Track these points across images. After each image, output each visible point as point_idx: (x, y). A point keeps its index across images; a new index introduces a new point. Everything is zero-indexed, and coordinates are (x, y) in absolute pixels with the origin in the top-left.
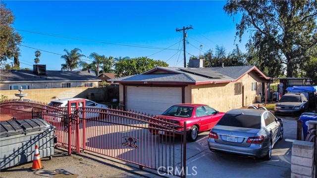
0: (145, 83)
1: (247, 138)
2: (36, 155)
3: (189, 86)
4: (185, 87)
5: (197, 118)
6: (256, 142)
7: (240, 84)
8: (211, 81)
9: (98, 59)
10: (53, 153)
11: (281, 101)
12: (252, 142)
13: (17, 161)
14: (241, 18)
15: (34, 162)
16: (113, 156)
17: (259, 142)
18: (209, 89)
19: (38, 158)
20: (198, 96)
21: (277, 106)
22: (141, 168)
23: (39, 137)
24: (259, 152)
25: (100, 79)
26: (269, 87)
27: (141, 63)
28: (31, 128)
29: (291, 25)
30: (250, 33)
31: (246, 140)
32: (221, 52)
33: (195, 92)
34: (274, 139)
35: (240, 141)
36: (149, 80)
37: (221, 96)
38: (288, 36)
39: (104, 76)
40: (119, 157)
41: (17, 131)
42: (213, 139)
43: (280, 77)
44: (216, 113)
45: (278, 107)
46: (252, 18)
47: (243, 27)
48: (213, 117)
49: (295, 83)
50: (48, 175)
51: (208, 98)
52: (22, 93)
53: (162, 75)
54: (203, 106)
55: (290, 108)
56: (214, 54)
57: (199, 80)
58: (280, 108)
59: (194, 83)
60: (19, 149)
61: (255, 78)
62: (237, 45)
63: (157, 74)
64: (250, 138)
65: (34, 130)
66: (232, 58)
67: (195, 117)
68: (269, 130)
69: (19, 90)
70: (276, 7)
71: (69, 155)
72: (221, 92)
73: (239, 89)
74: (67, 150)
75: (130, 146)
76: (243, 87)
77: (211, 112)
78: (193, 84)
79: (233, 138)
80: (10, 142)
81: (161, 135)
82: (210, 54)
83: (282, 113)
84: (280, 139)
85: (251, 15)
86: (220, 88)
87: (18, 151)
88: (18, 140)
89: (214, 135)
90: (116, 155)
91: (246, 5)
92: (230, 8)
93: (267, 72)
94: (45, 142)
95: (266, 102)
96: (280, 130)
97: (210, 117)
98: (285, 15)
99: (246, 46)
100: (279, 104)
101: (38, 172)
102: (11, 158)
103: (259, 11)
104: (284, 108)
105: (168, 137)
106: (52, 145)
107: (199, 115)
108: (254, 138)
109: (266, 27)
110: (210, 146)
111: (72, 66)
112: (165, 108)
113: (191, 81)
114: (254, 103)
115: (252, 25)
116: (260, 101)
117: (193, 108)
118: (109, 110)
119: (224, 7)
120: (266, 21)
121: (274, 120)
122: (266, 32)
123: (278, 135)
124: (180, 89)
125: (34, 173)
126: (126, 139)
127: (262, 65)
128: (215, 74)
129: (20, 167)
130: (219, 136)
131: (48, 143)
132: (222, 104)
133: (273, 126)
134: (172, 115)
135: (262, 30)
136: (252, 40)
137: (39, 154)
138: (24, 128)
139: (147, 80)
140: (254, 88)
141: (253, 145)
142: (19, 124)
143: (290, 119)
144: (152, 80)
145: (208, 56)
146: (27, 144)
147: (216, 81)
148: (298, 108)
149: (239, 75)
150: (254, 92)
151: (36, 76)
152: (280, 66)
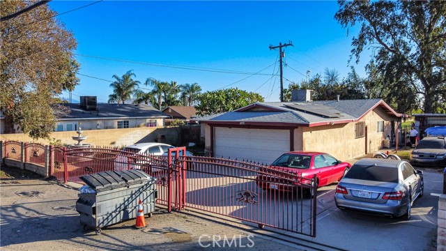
0: (241, 123)
1: (382, 193)
2: (139, 211)
3: (300, 128)
4: (295, 129)
5: (316, 169)
6: (393, 198)
7: (362, 124)
8: (328, 121)
9: (160, 87)
10: (153, 210)
11: (418, 147)
12: (389, 198)
13: (118, 219)
14: (360, 29)
15: (138, 219)
16: (225, 214)
17: (397, 198)
18: (324, 132)
19: (142, 215)
20: (312, 142)
21: (413, 153)
22: (260, 227)
23: (140, 191)
24: (398, 209)
25: (166, 115)
26: (400, 127)
27: (231, 96)
28: (133, 181)
29: (431, 39)
30: (371, 50)
31: (381, 196)
32: (332, 77)
33: (307, 136)
34: (414, 195)
35: (375, 196)
36: (247, 120)
37: (339, 140)
38: (426, 55)
39: (170, 111)
40: (232, 215)
41: (120, 183)
42: (341, 195)
43: (414, 113)
44: (337, 163)
45: (414, 156)
46: (375, 30)
47: (363, 42)
48: (335, 168)
49: (436, 122)
50: (158, 233)
51: (323, 143)
52: (81, 136)
53: (263, 113)
54: (322, 155)
55: (431, 156)
56: (323, 81)
57: (313, 120)
58: (417, 156)
59: (308, 125)
60: (121, 205)
61: (381, 115)
62: (352, 67)
63: (255, 112)
64: (386, 193)
65: (135, 183)
66: (348, 87)
67: (313, 168)
68: (408, 185)
69: (78, 132)
70: (408, 15)
71: (169, 212)
72: (339, 136)
73: (362, 131)
74: (167, 207)
75: (247, 201)
76: (366, 128)
77: (331, 162)
78: (306, 126)
79: (366, 193)
80: (113, 195)
81: (273, 190)
82: (317, 80)
83: (420, 163)
84: (420, 196)
85: (374, 27)
86: (337, 130)
87: (120, 207)
88: (121, 194)
89: (342, 189)
90: (228, 213)
91: (367, 12)
92: (345, 16)
93: (396, 105)
94: (145, 197)
95: (397, 147)
96: (420, 185)
97: (330, 169)
98: (422, 26)
99: (366, 68)
100: (416, 151)
101: (146, 230)
102: (114, 214)
103: (385, 21)
104: (422, 156)
105: (282, 192)
106: (153, 200)
107: (318, 165)
108: (391, 193)
109: (395, 43)
110: (337, 203)
111: (124, 97)
112: (275, 157)
113: (303, 122)
114: (380, 149)
115: (375, 39)
116: (388, 146)
117: (311, 157)
118: (194, 158)
119: (336, 14)
120: (395, 34)
121: (413, 172)
122: (395, 49)
123: (418, 191)
124: (288, 132)
125: (142, 231)
126: (241, 194)
127: (389, 95)
128: (329, 111)
129: (120, 225)
130: (349, 191)
131: (149, 198)
132: (339, 150)
133: (412, 180)
134: (285, 165)
135: (389, 47)
136: (375, 59)
137: (143, 210)
138: (126, 181)
139: (243, 120)
140: (380, 128)
141: (389, 201)
142: (119, 176)
143: (431, 172)
144: (251, 120)
145: (314, 84)
146: (128, 200)
147: (334, 121)
148: (442, 157)
149: (362, 113)
150: (381, 134)
151: (85, 111)
152: (414, 97)
